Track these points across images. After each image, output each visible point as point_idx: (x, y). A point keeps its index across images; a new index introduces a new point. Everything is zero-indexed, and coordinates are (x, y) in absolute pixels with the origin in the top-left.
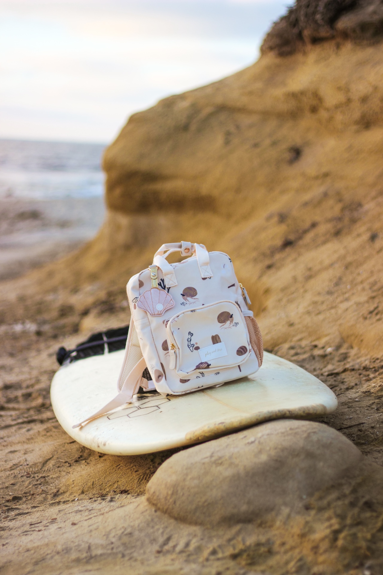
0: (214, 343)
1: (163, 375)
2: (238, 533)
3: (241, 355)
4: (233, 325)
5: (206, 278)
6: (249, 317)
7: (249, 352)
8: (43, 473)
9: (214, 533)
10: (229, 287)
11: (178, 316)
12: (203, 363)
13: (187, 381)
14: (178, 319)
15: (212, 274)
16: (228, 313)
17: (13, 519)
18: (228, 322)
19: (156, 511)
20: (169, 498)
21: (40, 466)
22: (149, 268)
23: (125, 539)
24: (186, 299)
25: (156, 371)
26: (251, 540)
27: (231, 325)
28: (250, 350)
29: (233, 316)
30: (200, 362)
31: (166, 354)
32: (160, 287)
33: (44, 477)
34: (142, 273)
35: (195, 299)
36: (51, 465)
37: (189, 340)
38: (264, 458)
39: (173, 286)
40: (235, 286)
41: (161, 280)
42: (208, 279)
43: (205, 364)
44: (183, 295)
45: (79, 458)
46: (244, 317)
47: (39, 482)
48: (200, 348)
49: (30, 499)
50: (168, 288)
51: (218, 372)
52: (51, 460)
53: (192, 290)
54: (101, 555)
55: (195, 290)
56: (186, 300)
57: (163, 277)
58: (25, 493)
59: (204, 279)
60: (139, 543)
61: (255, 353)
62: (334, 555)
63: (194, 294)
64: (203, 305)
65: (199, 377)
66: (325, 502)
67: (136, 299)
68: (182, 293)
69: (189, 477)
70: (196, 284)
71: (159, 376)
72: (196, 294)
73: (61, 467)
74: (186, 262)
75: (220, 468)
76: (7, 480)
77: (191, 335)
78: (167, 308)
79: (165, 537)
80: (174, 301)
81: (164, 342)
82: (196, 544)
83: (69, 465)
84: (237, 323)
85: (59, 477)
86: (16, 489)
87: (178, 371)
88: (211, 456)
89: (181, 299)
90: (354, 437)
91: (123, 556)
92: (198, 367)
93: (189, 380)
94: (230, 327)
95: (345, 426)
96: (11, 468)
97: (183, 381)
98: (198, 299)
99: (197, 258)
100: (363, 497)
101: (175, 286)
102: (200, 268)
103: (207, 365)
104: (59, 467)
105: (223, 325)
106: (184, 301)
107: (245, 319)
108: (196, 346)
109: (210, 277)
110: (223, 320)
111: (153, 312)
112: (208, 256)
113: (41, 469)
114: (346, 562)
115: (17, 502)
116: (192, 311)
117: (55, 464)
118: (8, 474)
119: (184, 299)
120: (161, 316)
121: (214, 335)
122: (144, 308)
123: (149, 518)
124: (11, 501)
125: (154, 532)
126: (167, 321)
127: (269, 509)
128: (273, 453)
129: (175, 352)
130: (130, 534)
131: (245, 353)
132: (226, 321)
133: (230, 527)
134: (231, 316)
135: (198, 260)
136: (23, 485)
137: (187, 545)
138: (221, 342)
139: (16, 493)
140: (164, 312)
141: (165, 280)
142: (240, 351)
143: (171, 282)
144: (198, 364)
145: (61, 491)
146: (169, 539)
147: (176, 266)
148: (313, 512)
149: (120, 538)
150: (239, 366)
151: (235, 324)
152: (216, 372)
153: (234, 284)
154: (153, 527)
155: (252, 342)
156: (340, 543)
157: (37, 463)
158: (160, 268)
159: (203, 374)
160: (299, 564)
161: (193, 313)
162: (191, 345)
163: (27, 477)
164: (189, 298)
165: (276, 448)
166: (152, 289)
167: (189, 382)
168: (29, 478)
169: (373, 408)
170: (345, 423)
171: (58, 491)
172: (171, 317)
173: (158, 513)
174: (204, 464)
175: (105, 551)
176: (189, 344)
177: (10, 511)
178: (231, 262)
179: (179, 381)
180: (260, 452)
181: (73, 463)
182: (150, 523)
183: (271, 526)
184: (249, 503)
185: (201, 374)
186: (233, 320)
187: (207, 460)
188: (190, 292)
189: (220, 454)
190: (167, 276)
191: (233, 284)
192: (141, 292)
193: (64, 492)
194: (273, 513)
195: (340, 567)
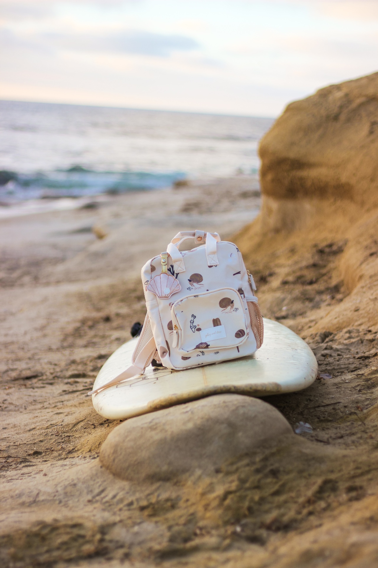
0: (214, 326)
1: (167, 351)
2: (158, 488)
3: (239, 337)
4: (234, 310)
5: (212, 266)
6: (252, 302)
7: (247, 336)
8: (71, 433)
9: (138, 488)
10: (234, 275)
11: (182, 301)
12: (203, 343)
13: (188, 359)
14: (182, 303)
15: (218, 262)
16: (229, 299)
17: (20, 469)
18: (229, 307)
19: (101, 467)
20: (110, 456)
21: (71, 427)
22: (161, 255)
23: (69, 489)
24: (192, 284)
25: (162, 348)
26: (164, 496)
27: (232, 310)
28: (247, 334)
29: (234, 302)
30: (200, 342)
31: (171, 333)
32: (169, 272)
33: (69, 436)
34: (155, 258)
35: (200, 284)
36: (80, 426)
37: (192, 322)
38: (190, 425)
39: (181, 272)
40: (240, 273)
41: (171, 266)
42: (214, 267)
43: (204, 345)
44: (190, 281)
45: (105, 421)
46: (247, 302)
47: (63, 441)
48: (202, 329)
49: (48, 455)
50: (176, 274)
51: (218, 351)
52: (82, 422)
53: (198, 276)
54: (43, 501)
55: (201, 276)
56: (192, 286)
57: (173, 264)
58: (47, 449)
59: (210, 267)
60: (77, 493)
61: (255, 336)
62: (220, 512)
63: (200, 280)
64: (208, 290)
65: (199, 355)
66: (235, 467)
67: (147, 282)
68: (189, 279)
69: (128, 439)
70: (203, 272)
71: (164, 353)
72: (202, 280)
73: (87, 428)
74: (194, 251)
75: (153, 433)
76: (39, 437)
77: (194, 317)
78: (173, 292)
79: (101, 488)
80: (180, 286)
81: (169, 323)
82: (122, 497)
83: (94, 427)
84: (237, 309)
85: (80, 437)
86: (41, 445)
87: (179, 349)
88: (150, 422)
89: (188, 284)
90: (325, 414)
91: (60, 502)
92: (198, 347)
93: (190, 358)
94: (231, 312)
95: (323, 404)
96: (47, 427)
97: (185, 358)
98: (203, 285)
99: (206, 247)
100: (272, 465)
101: (184, 272)
102: (207, 256)
103: (206, 345)
104: (85, 428)
105: (224, 310)
106: (190, 286)
107: (248, 304)
108: (197, 327)
109: (216, 265)
110: (224, 305)
111: (161, 296)
112: (216, 246)
113: (70, 429)
114: (226, 519)
115: (37, 456)
116: (195, 296)
117: (83, 426)
118: (42, 432)
119: (190, 284)
120: (167, 299)
121: (215, 318)
122: (154, 291)
123: (94, 472)
124: (31, 455)
125: (93, 485)
126: (173, 304)
127: (185, 471)
128: (199, 422)
129: (177, 333)
130: (75, 485)
131: (243, 336)
132: (227, 306)
133: (152, 483)
134: (232, 302)
135: (206, 249)
136: (50, 442)
137: (114, 497)
138: (221, 325)
139: (40, 448)
140: (170, 296)
141: (174, 266)
142: (239, 334)
143: (179, 268)
144: (198, 344)
145: (76, 449)
146: (103, 491)
147: (185, 254)
148: (220, 475)
149: (66, 487)
150: (238, 347)
151: (235, 309)
152: (215, 352)
153: (240, 272)
154: (94, 480)
155: (253, 325)
156: (228, 502)
157: (70, 424)
158: (170, 255)
159: (203, 353)
160: (189, 518)
161: (196, 298)
162: (193, 327)
163: (56, 436)
164: (194, 284)
165: (202, 418)
166: (161, 274)
167: (189, 359)
168: (57, 437)
169: (356, 390)
170: (325, 401)
171: (73, 449)
172: (175, 301)
173: (103, 469)
174: (142, 428)
175: (48, 498)
176: (192, 325)
177: (23, 463)
178: (238, 251)
179: (181, 358)
180: (189, 420)
181: (97, 426)
182: (93, 477)
183: (183, 485)
184: (170, 464)
185: (201, 352)
186: (233, 306)
187: (146, 425)
188: (196, 278)
189: (157, 421)
190: (176, 263)
191: (238, 271)
192: (153, 276)
193: (78, 450)
194: (187, 474)
195: (220, 523)
